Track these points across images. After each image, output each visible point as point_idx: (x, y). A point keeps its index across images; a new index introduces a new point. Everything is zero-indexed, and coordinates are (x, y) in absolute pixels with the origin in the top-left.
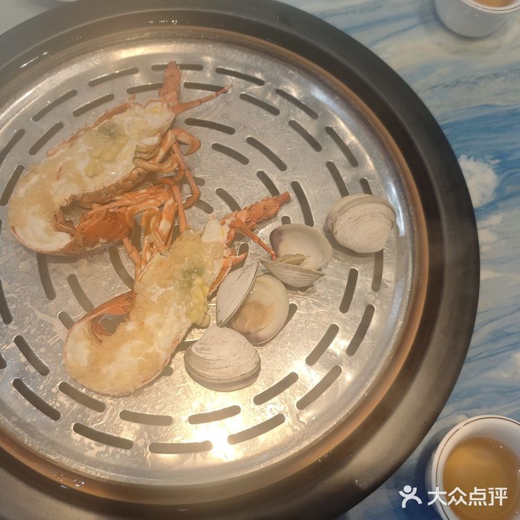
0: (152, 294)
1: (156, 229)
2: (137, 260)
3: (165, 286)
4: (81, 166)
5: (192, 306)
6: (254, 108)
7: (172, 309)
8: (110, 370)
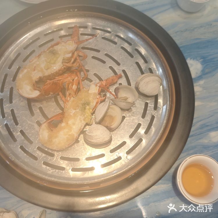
0: (71, 112)
1: (72, 88)
2: (64, 101)
3: (75, 109)
4: (43, 66)
5: (86, 116)
6: (107, 42)
7: (78, 118)
8: (56, 141)
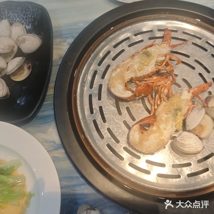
0: (162, 117)
3: (167, 114)
4: (136, 67)
5: (177, 123)
7: (170, 123)
8: (146, 144)
